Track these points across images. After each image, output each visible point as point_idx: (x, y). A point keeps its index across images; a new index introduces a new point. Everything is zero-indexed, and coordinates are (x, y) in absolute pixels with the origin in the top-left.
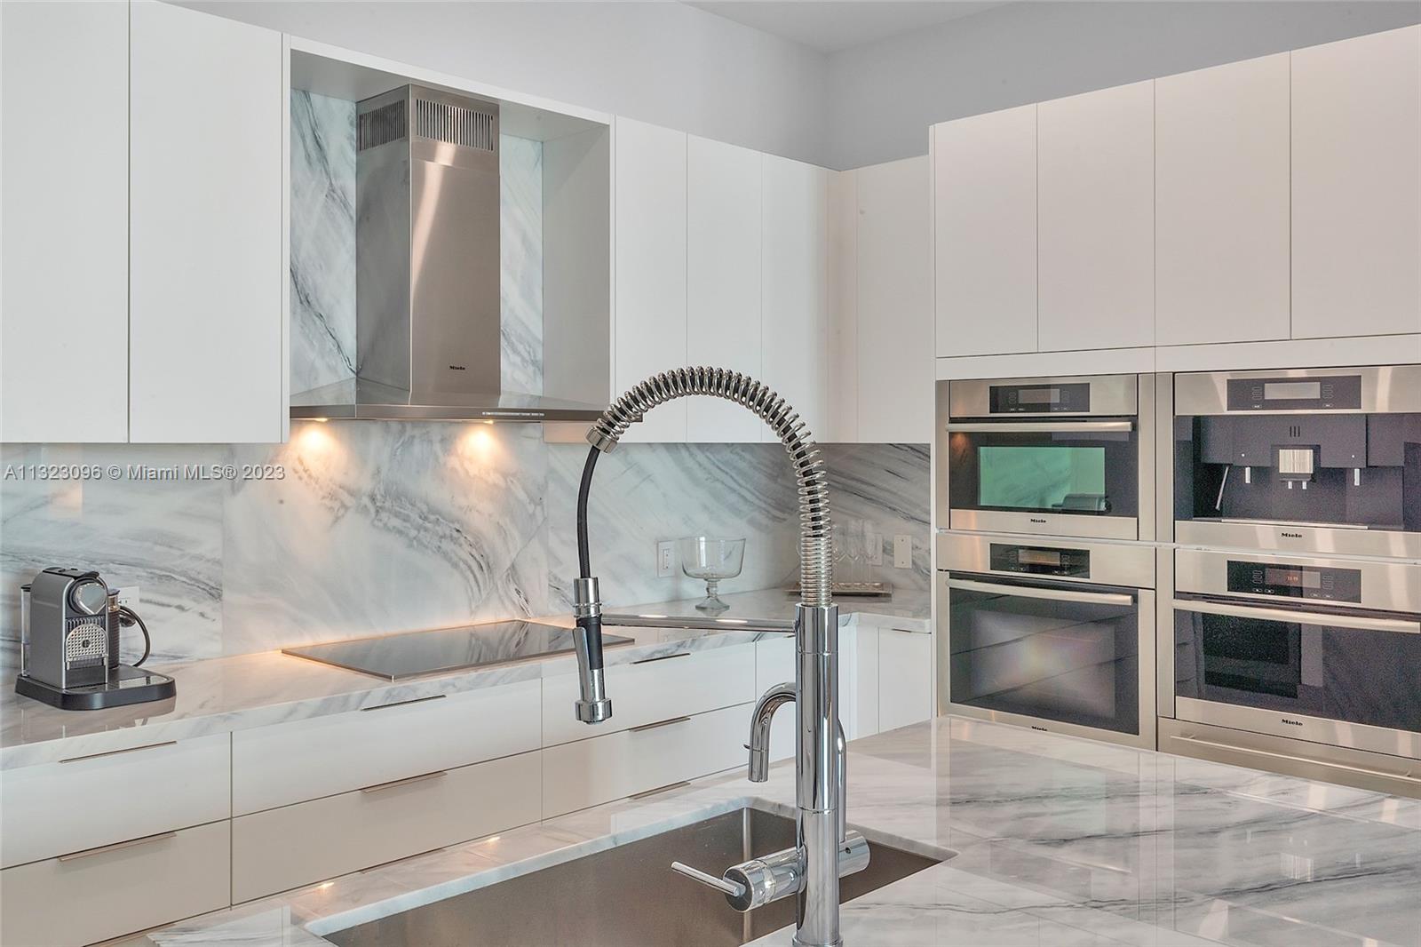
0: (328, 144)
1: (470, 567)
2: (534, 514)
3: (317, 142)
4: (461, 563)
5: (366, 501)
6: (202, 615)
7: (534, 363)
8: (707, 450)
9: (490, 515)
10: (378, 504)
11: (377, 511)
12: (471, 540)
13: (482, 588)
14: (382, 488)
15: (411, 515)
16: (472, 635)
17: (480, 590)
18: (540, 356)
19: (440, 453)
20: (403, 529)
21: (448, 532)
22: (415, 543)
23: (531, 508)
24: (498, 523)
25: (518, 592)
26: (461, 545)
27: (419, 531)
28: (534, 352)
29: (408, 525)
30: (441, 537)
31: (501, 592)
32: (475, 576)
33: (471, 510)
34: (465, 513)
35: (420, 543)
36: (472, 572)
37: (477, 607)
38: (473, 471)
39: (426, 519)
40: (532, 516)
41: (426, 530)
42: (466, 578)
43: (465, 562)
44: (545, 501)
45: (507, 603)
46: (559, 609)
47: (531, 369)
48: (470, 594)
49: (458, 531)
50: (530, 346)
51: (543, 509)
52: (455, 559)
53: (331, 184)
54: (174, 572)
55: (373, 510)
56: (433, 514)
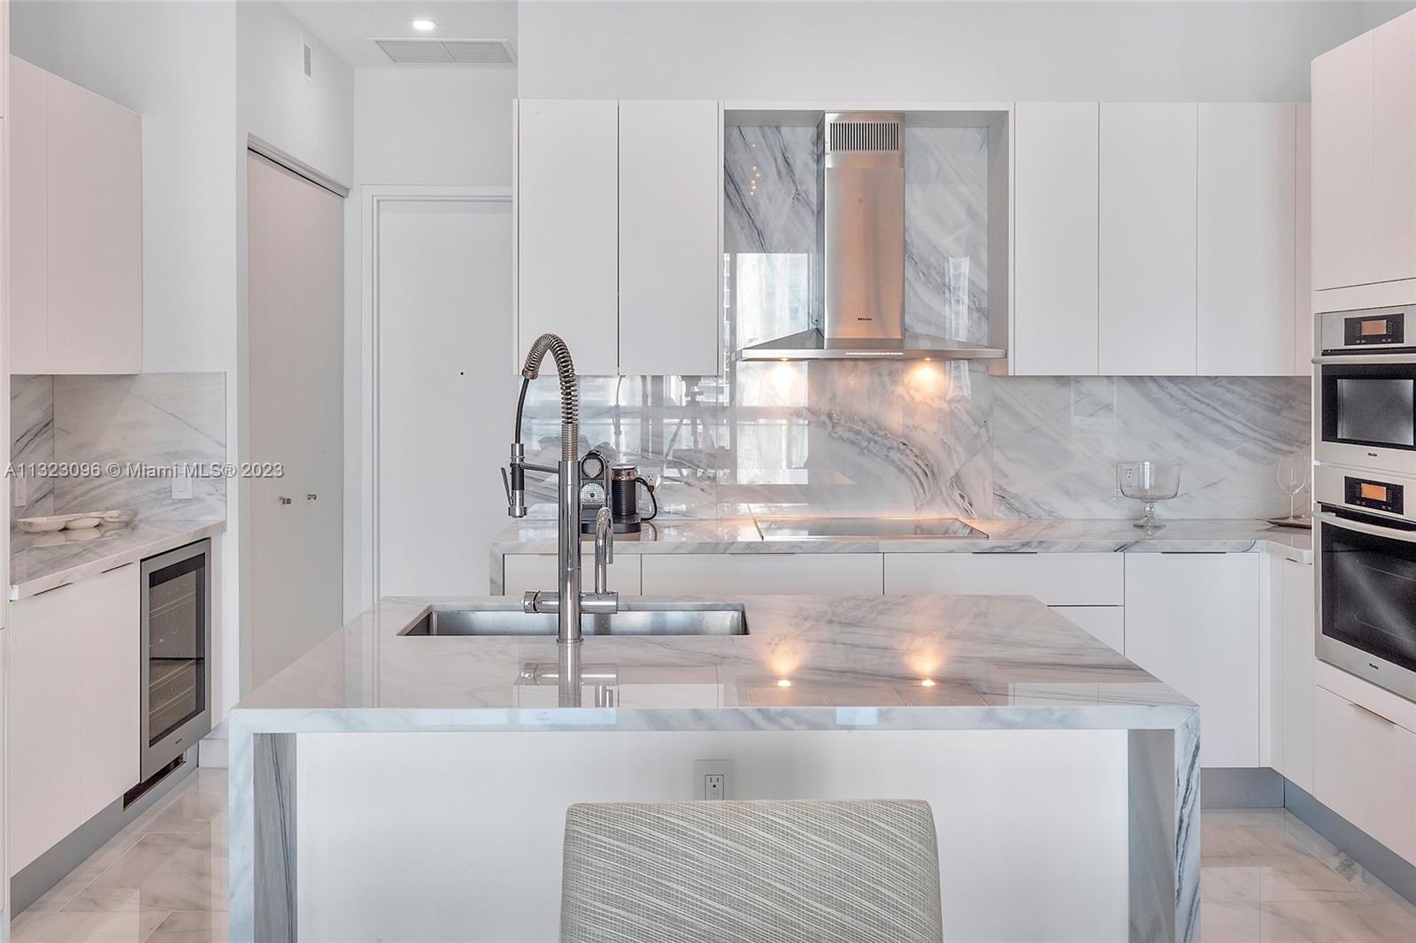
0: (795, 162)
1: (915, 474)
2: (978, 434)
3: (786, 161)
4: (907, 470)
5: (824, 418)
6: (703, 490)
7: (979, 310)
8: (1181, 383)
9: (935, 434)
10: (834, 421)
11: (833, 426)
12: (917, 452)
13: (927, 490)
14: (837, 409)
15: (863, 430)
16: (917, 526)
17: (924, 492)
18: (985, 305)
19: (888, 384)
20: (854, 440)
21: (895, 445)
22: (866, 451)
23: (975, 430)
24: (942, 440)
25: (962, 497)
26: (907, 455)
27: (869, 443)
28: (979, 300)
29: (860, 438)
30: (889, 448)
31: (945, 494)
32: (920, 481)
33: (916, 429)
34: (911, 430)
35: (870, 451)
36: (918, 477)
37: (921, 505)
38: (918, 397)
39: (875, 433)
40: (977, 436)
41: (876, 442)
42: (912, 481)
43: (911, 469)
44: (990, 424)
45: (950, 503)
46: (1005, 515)
47: (975, 315)
48: (916, 495)
49: (904, 444)
50: (974, 297)
51: (988, 430)
52: (902, 466)
53: (797, 190)
54: (683, 459)
55: (830, 425)
56: (881, 430)
